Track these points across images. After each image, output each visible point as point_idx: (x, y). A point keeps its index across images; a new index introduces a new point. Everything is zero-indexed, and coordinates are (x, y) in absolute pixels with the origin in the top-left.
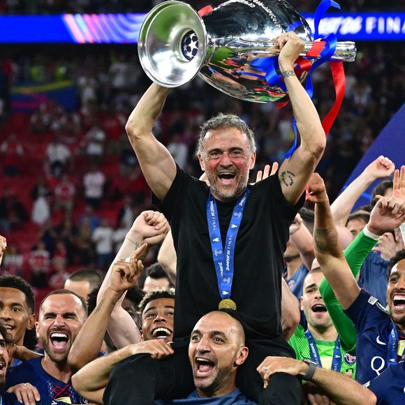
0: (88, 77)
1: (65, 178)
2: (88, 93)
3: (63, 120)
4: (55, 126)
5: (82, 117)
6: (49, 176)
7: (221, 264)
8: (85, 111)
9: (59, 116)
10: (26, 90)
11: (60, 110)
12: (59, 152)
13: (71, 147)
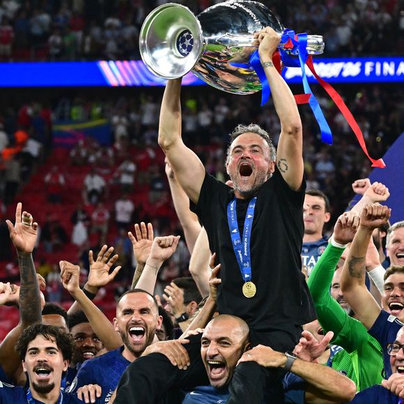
0: (121, 116)
1: (100, 205)
2: (121, 130)
3: (99, 154)
4: (92, 159)
5: (115, 151)
6: (87, 203)
7: (240, 252)
8: (118, 146)
9: (96, 150)
10: (66, 128)
11: (95, 145)
12: (95, 182)
13: (106, 178)
